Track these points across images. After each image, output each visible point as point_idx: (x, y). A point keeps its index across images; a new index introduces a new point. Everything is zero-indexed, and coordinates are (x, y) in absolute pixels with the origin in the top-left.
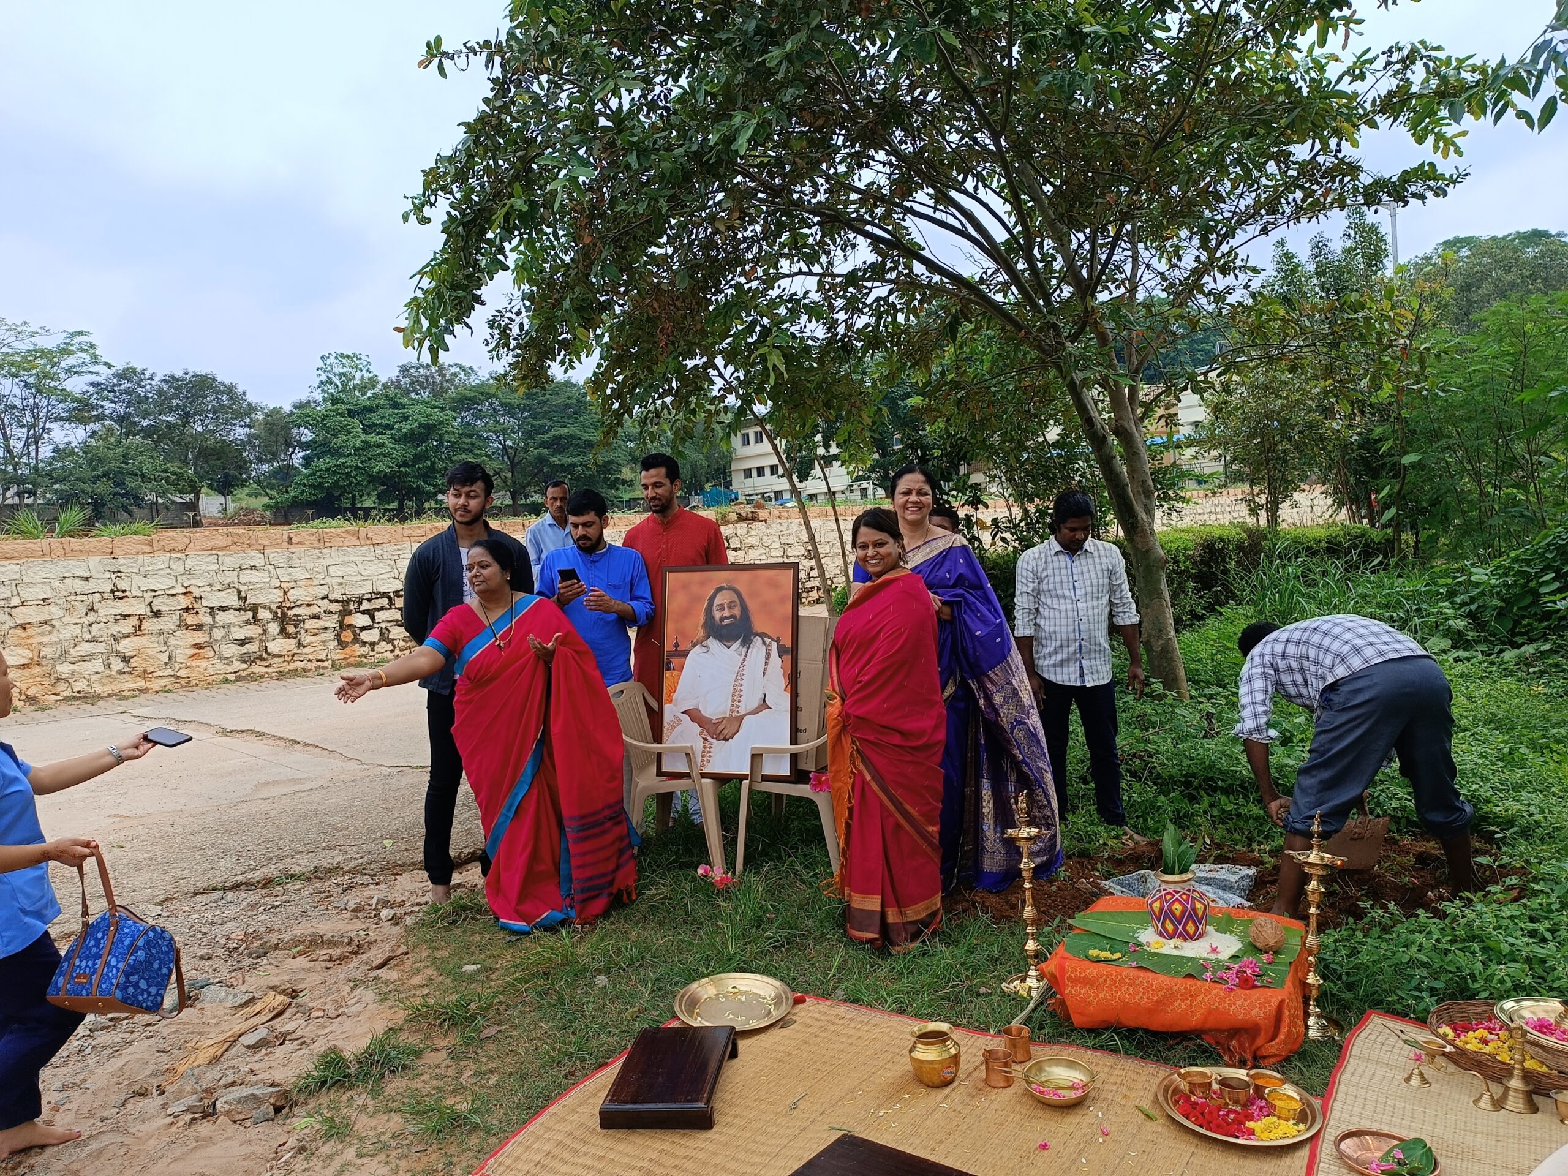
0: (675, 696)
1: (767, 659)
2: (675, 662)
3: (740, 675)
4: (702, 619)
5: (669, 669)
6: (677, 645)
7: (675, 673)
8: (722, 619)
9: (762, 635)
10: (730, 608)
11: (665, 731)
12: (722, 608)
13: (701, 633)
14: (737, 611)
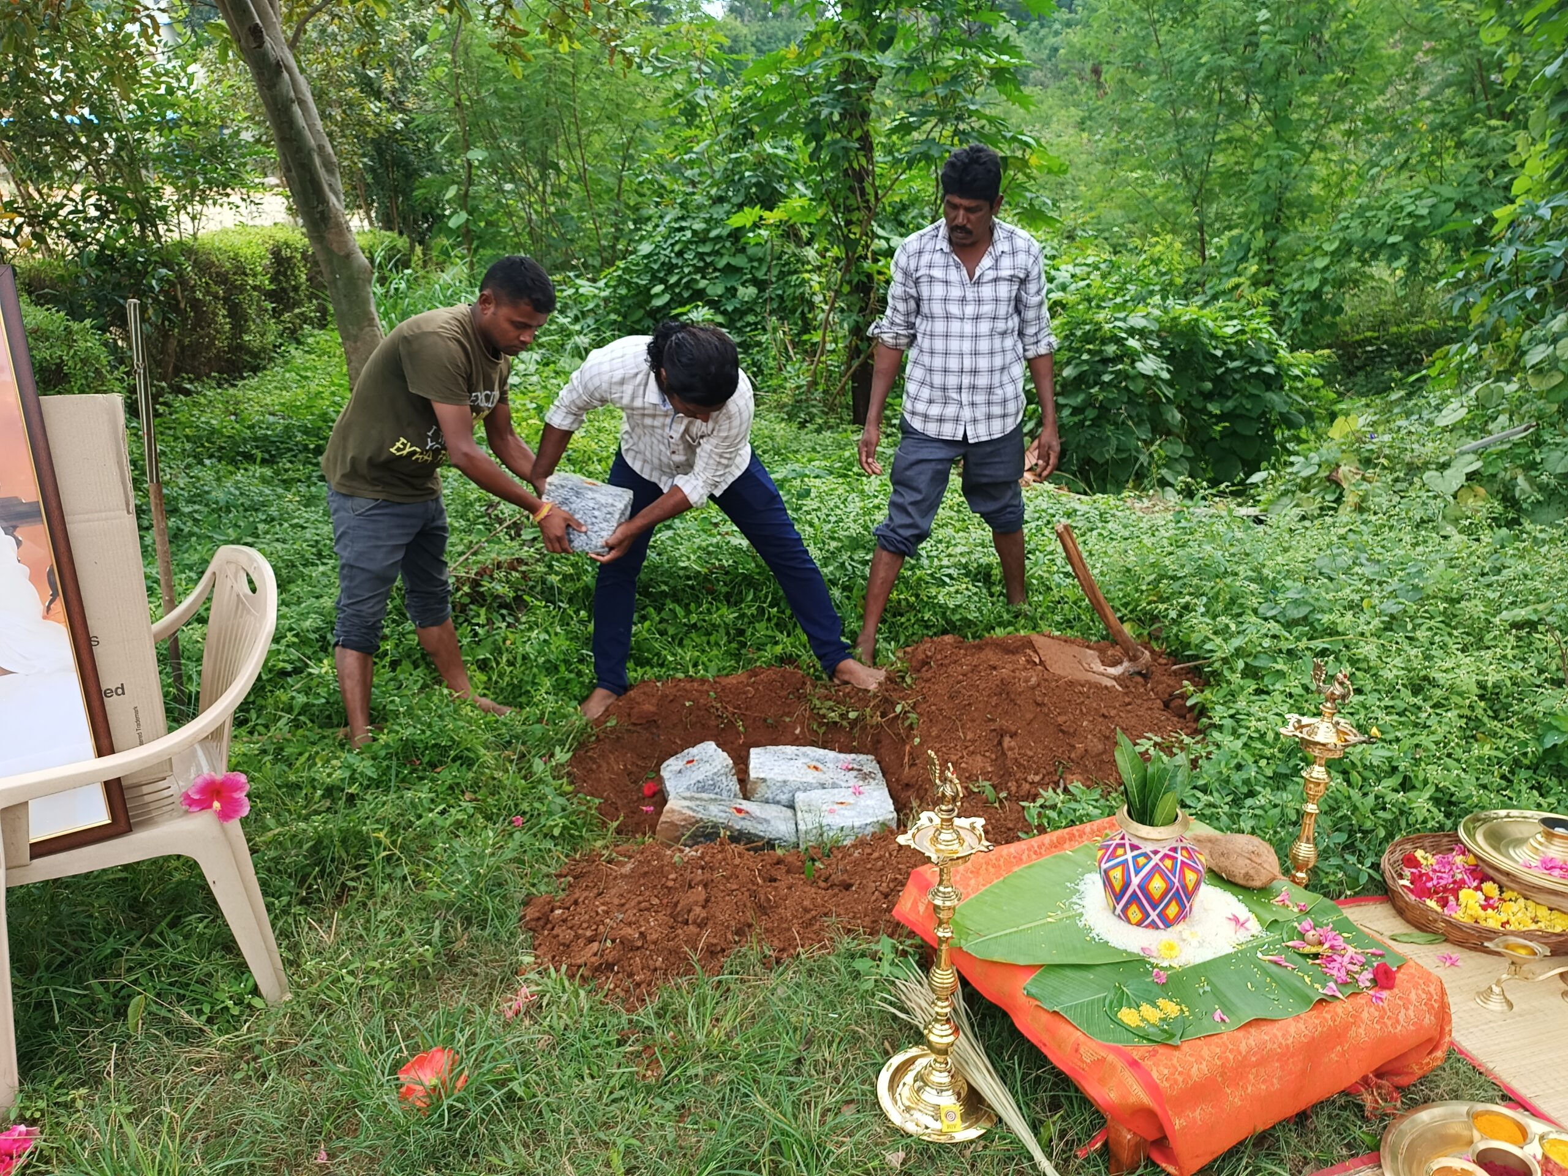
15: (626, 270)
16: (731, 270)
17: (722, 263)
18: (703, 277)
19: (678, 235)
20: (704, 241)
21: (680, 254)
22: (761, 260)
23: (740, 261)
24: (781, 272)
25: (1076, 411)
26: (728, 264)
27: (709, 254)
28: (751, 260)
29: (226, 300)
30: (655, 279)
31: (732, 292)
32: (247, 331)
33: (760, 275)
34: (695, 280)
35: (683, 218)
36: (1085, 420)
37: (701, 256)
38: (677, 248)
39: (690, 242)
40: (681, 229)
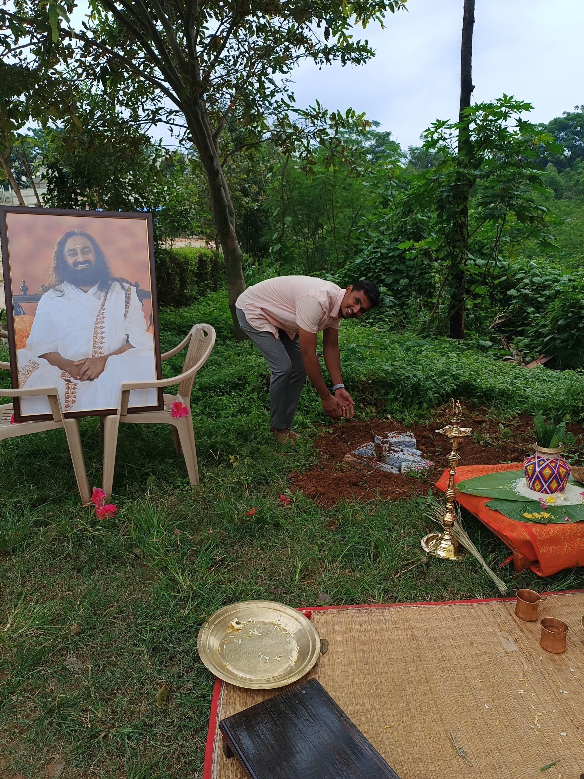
0: (28, 341)
1: (128, 302)
2: (24, 306)
3: (99, 320)
4: (52, 263)
5: (19, 314)
6: (25, 289)
7: (26, 317)
8: (76, 264)
9: (121, 281)
10: (83, 253)
11: (20, 376)
12: (74, 253)
13: (53, 278)
14: (91, 257)
15: (349, 270)
16: (397, 271)
17: (394, 268)
18: (384, 274)
19: (374, 255)
20: (386, 258)
21: (374, 263)
22: (412, 267)
23: (402, 267)
24: (421, 273)
25: (563, 341)
26: (397, 269)
27: (388, 264)
28: (407, 267)
29: (180, 274)
30: (361, 275)
31: (397, 281)
32: (186, 289)
33: (411, 274)
34: (381, 276)
35: (377, 248)
36: (568, 345)
37: (383, 265)
38: (373, 261)
39: (379, 258)
40: (377, 252)
